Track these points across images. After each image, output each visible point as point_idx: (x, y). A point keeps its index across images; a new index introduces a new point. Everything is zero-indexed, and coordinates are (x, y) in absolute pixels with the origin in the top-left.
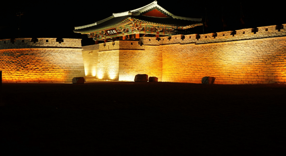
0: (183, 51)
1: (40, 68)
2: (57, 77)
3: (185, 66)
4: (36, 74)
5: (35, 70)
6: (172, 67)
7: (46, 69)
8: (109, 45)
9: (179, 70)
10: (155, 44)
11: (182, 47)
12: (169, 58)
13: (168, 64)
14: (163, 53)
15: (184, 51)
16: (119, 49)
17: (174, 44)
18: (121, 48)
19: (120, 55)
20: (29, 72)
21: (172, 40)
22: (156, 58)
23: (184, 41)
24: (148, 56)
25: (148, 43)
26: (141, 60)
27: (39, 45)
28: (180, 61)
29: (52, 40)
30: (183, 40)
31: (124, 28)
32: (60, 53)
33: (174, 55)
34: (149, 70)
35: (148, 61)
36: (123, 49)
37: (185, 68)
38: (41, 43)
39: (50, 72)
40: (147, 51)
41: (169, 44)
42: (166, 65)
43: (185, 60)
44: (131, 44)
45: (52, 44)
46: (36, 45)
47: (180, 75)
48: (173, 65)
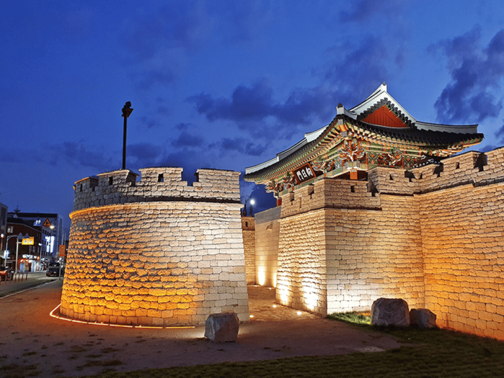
0: (484, 209)
1: (141, 273)
2: (179, 306)
3: (497, 264)
4: (132, 296)
5: (128, 279)
6: (454, 267)
7: (155, 276)
8: (301, 198)
9: (478, 280)
10: (405, 190)
11: (482, 197)
12: (443, 238)
13: (441, 256)
14: (424, 222)
15: (489, 208)
16: (323, 205)
17: (452, 186)
18: (329, 202)
19: (329, 226)
20: (116, 286)
21: (446, 174)
22: (407, 237)
23: (485, 175)
24: (389, 231)
25: (388, 188)
26: (374, 243)
27: (142, 194)
28: (477, 245)
29: (172, 176)
30: (481, 170)
31: (326, 159)
32: (189, 220)
33: (457, 224)
34: (395, 278)
35: (392, 248)
36: (334, 207)
37: (497, 275)
38: (148, 185)
39: (162, 288)
40: (386, 213)
41: (440, 189)
42: (433, 261)
43: (496, 244)
44: (350, 191)
45: (173, 189)
46: (136, 191)
47: (481, 300)
48: (456, 261)
